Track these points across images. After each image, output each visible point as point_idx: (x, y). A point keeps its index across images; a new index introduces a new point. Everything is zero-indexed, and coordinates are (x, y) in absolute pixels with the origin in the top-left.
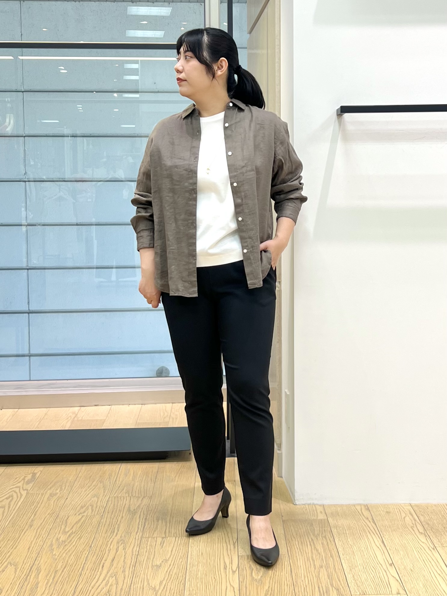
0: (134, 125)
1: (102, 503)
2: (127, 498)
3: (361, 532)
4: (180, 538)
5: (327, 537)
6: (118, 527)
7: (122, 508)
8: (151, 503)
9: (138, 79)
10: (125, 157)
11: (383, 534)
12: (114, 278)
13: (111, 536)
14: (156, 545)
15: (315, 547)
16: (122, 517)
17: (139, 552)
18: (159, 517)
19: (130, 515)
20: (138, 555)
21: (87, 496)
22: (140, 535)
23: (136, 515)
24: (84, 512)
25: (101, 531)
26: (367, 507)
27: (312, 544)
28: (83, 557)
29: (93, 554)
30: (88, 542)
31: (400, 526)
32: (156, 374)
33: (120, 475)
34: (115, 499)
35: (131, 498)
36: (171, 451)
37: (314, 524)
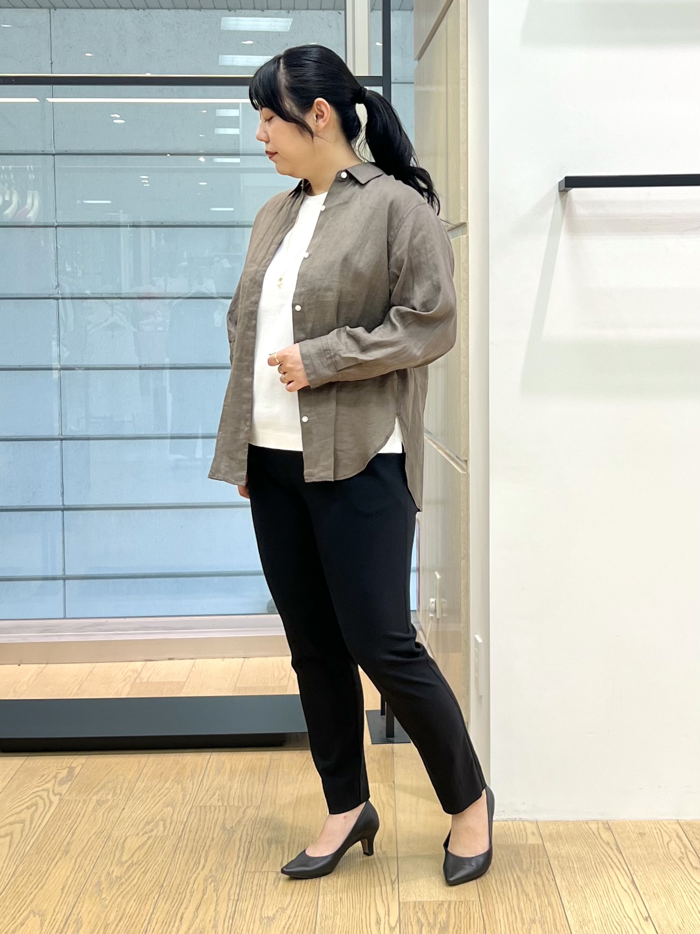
0: (230, 207)
1: (181, 816)
2: (221, 808)
3: (597, 865)
5: (543, 873)
6: (206, 856)
7: (213, 824)
8: (259, 818)
9: (238, 133)
10: (218, 259)
11: (633, 870)
12: (199, 454)
13: (194, 870)
14: (266, 884)
15: (523, 890)
16: (213, 839)
17: (240, 896)
18: (272, 840)
19: (226, 835)
20: (237, 901)
21: (156, 805)
22: (241, 869)
23: (235, 836)
24: (152, 830)
25: (179, 862)
26: (607, 826)
27: (518, 884)
28: (149, 903)
29: (165, 899)
30: (158, 879)
31: (660, 857)
32: (268, 607)
33: (210, 771)
34: (201, 810)
35: (226, 808)
36: (291, 734)
37: (521, 852)
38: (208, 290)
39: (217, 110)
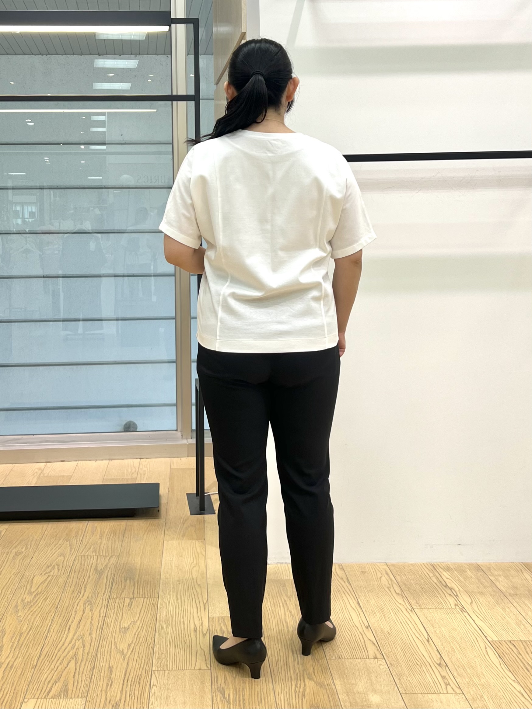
0: (100, 176)
1: (69, 562)
2: (94, 557)
3: (335, 592)
4: (149, 599)
6: (85, 588)
7: (89, 567)
8: (118, 563)
9: (105, 131)
10: (92, 208)
11: (358, 595)
12: (80, 331)
13: (77, 597)
14: (123, 606)
15: (288, 609)
16: (89, 577)
17: (107, 613)
18: (127, 577)
19: (97, 575)
20: (105, 616)
21: (53, 555)
22: (107, 596)
23: (103, 575)
24: (50, 572)
25: (68, 592)
26: (341, 567)
27: (285, 605)
28: (48, 619)
29: (59, 616)
30: (54, 603)
31: (376, 587)
32: (124, 428)
33: (87, 533)
34: (81, 558)
35: (98, 557)
36: (139, 508)
37: (287, 584)
38: (86, 228)
39: (92, 117)
